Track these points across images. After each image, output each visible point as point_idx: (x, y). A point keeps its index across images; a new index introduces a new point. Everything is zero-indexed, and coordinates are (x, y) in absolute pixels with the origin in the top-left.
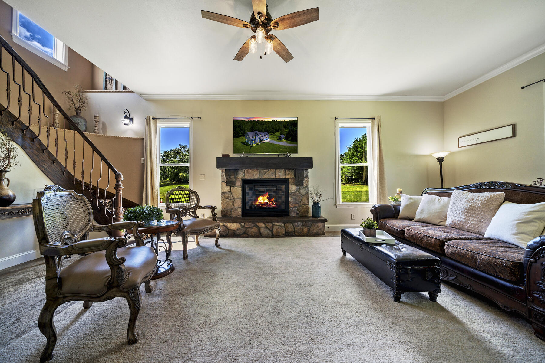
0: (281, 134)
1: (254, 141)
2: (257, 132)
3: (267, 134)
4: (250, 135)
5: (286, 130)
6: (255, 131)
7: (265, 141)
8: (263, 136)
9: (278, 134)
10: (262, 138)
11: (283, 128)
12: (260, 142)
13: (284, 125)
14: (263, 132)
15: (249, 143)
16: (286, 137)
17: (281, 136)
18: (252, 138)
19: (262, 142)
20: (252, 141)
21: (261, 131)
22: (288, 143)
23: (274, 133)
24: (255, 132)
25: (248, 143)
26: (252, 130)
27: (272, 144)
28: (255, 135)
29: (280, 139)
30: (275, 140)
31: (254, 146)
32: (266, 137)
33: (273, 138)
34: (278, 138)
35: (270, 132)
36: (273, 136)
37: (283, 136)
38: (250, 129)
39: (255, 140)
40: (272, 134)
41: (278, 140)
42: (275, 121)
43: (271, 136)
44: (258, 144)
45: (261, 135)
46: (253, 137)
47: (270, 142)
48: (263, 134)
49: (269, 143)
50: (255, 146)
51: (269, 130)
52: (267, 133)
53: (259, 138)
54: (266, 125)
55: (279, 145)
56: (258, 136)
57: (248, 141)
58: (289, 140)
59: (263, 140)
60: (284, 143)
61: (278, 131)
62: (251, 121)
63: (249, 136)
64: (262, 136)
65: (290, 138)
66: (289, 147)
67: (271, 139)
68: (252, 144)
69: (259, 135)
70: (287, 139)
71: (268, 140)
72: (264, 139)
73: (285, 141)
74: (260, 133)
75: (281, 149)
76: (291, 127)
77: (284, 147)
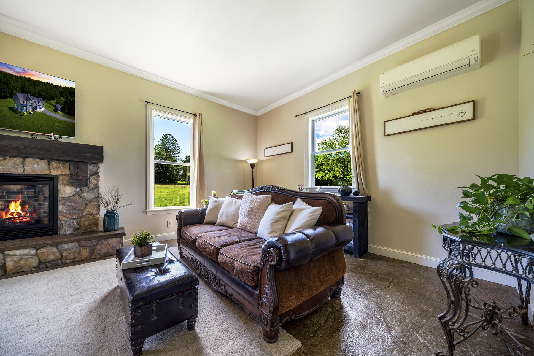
0: (57, 103)
1: (25, 108)
2: (29, 96)
3: (41, 101)
4: (21, 98)
5: (62, 99)
6: (26, 93)
7: (38, 110)
8: (37, 103)
9: (53, 102)
10: (34, 105)
11: (59, 95)
12: (33, 111)
13: (60, 92)
14: (37, 97)
15: (19, 110)
16: (62, 108)
17: (57, 105)
18: (23, 104)
19: (36, 110)
20: (22, 107)
21: (34, 95)
22: (65, 116)
23: (49, 101)
24: (26, 95)
25: (17, 110)
26: (23, 91)
27: (46, 115)
28: (27, 100)
29: (56, 110)
30: (50, 110)
31: (25, 115)
32: (40, 104)
33: (48, 107)
34: (53, 108)
35: (45, 99)
36: (48, 104)
37: (59, 107)
38: (20, 89)
39: (26, 106)
40: (47, 101)
41: (53, 110)
42: (50, 83)
43: (46, 104)
44: (30, 113)
45: (33, 101)
46: (24, 102)
47: (44, 111)
48: (36, 99)
49: (43, 113)
50: (27, 116)
51: (44, 95)
52: (40, 98)
53: (32, 105)
54: (40, 87)
55: (55, 118)
56: (30, 102)
57: (17, 107)
58: (65, 113)
59: (36, 108)
60: (60, 116)
61: (53, 99)
62: (21, 78)
63: (18, 99)
64: (35, 102)
65: (67, 111)
66: (66, 122)
67: (45, 108)
68: (22, 111)
69: (31, 100)
70: (63, 111)
71: (43, 109)
72: (38, 107)
73: (61, 113)
74: (32, 97)
75: (57, 124)
76: (68, 96)
77: (61, 121)
